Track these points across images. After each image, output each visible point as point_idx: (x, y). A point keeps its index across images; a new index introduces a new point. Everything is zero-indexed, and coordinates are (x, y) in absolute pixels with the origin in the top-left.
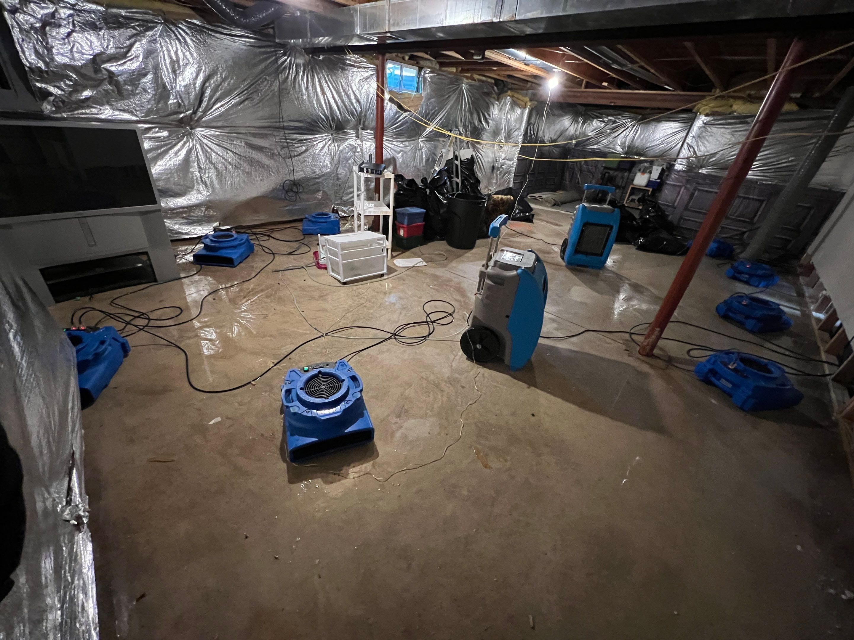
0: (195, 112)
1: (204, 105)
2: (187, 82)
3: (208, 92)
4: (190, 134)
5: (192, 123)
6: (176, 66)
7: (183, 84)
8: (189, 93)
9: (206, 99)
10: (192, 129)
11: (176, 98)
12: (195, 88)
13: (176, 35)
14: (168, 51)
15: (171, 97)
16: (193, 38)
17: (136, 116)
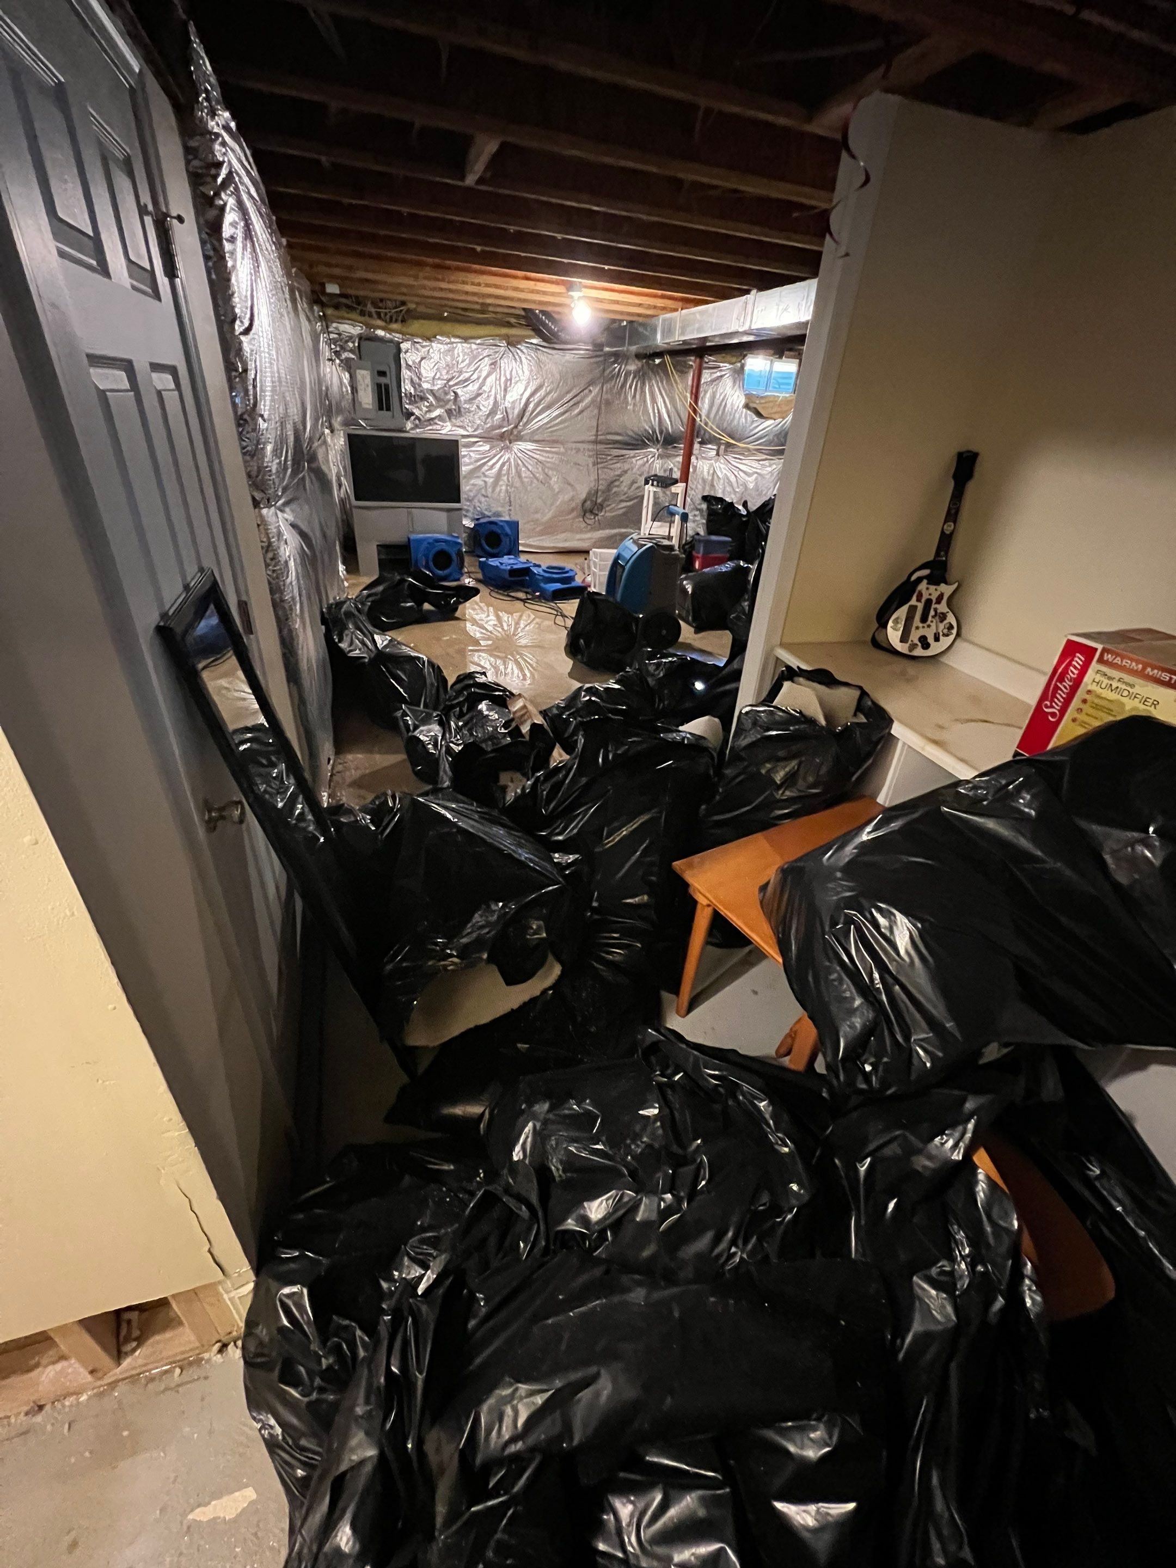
0: (516, 427)
1: (525, 420)
2: (514, 398)
3: (531, 406)
4: (508, 448)
5: (511, 437)
6: (509, 383)
7: (511, 400)
8: (514, 409)
9: (527, 414)
10: (510, 443)
11: (503, 413)
12: (520, 403)
13: (513, 355)
14: (505, 371)
15: (499, 413)
16: (528, 357)
17: (468, 431)
